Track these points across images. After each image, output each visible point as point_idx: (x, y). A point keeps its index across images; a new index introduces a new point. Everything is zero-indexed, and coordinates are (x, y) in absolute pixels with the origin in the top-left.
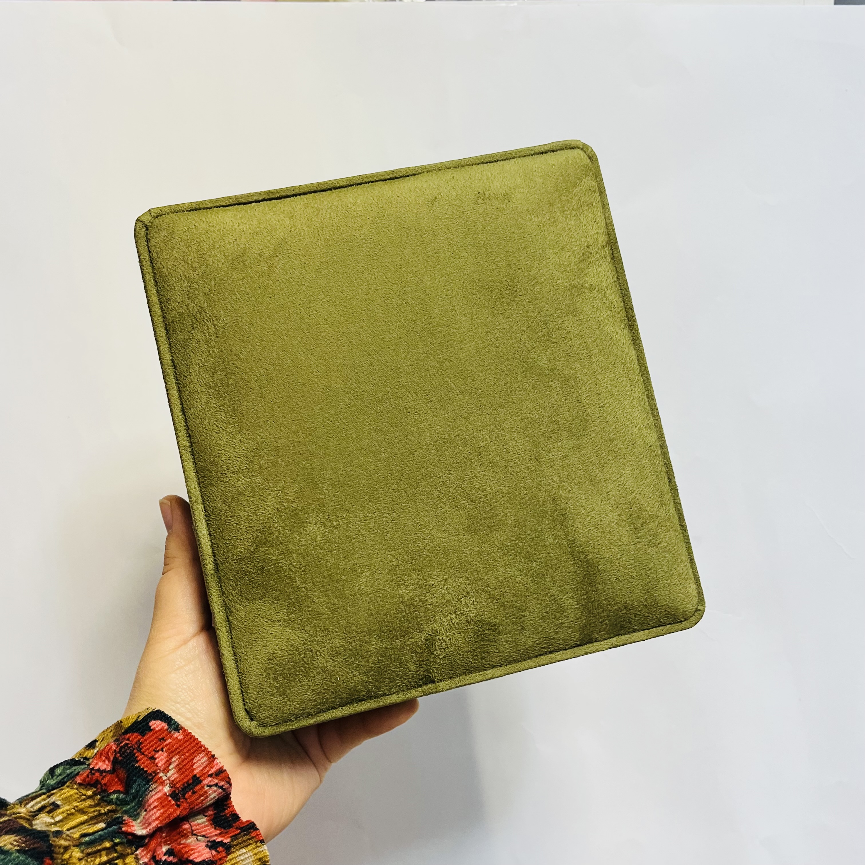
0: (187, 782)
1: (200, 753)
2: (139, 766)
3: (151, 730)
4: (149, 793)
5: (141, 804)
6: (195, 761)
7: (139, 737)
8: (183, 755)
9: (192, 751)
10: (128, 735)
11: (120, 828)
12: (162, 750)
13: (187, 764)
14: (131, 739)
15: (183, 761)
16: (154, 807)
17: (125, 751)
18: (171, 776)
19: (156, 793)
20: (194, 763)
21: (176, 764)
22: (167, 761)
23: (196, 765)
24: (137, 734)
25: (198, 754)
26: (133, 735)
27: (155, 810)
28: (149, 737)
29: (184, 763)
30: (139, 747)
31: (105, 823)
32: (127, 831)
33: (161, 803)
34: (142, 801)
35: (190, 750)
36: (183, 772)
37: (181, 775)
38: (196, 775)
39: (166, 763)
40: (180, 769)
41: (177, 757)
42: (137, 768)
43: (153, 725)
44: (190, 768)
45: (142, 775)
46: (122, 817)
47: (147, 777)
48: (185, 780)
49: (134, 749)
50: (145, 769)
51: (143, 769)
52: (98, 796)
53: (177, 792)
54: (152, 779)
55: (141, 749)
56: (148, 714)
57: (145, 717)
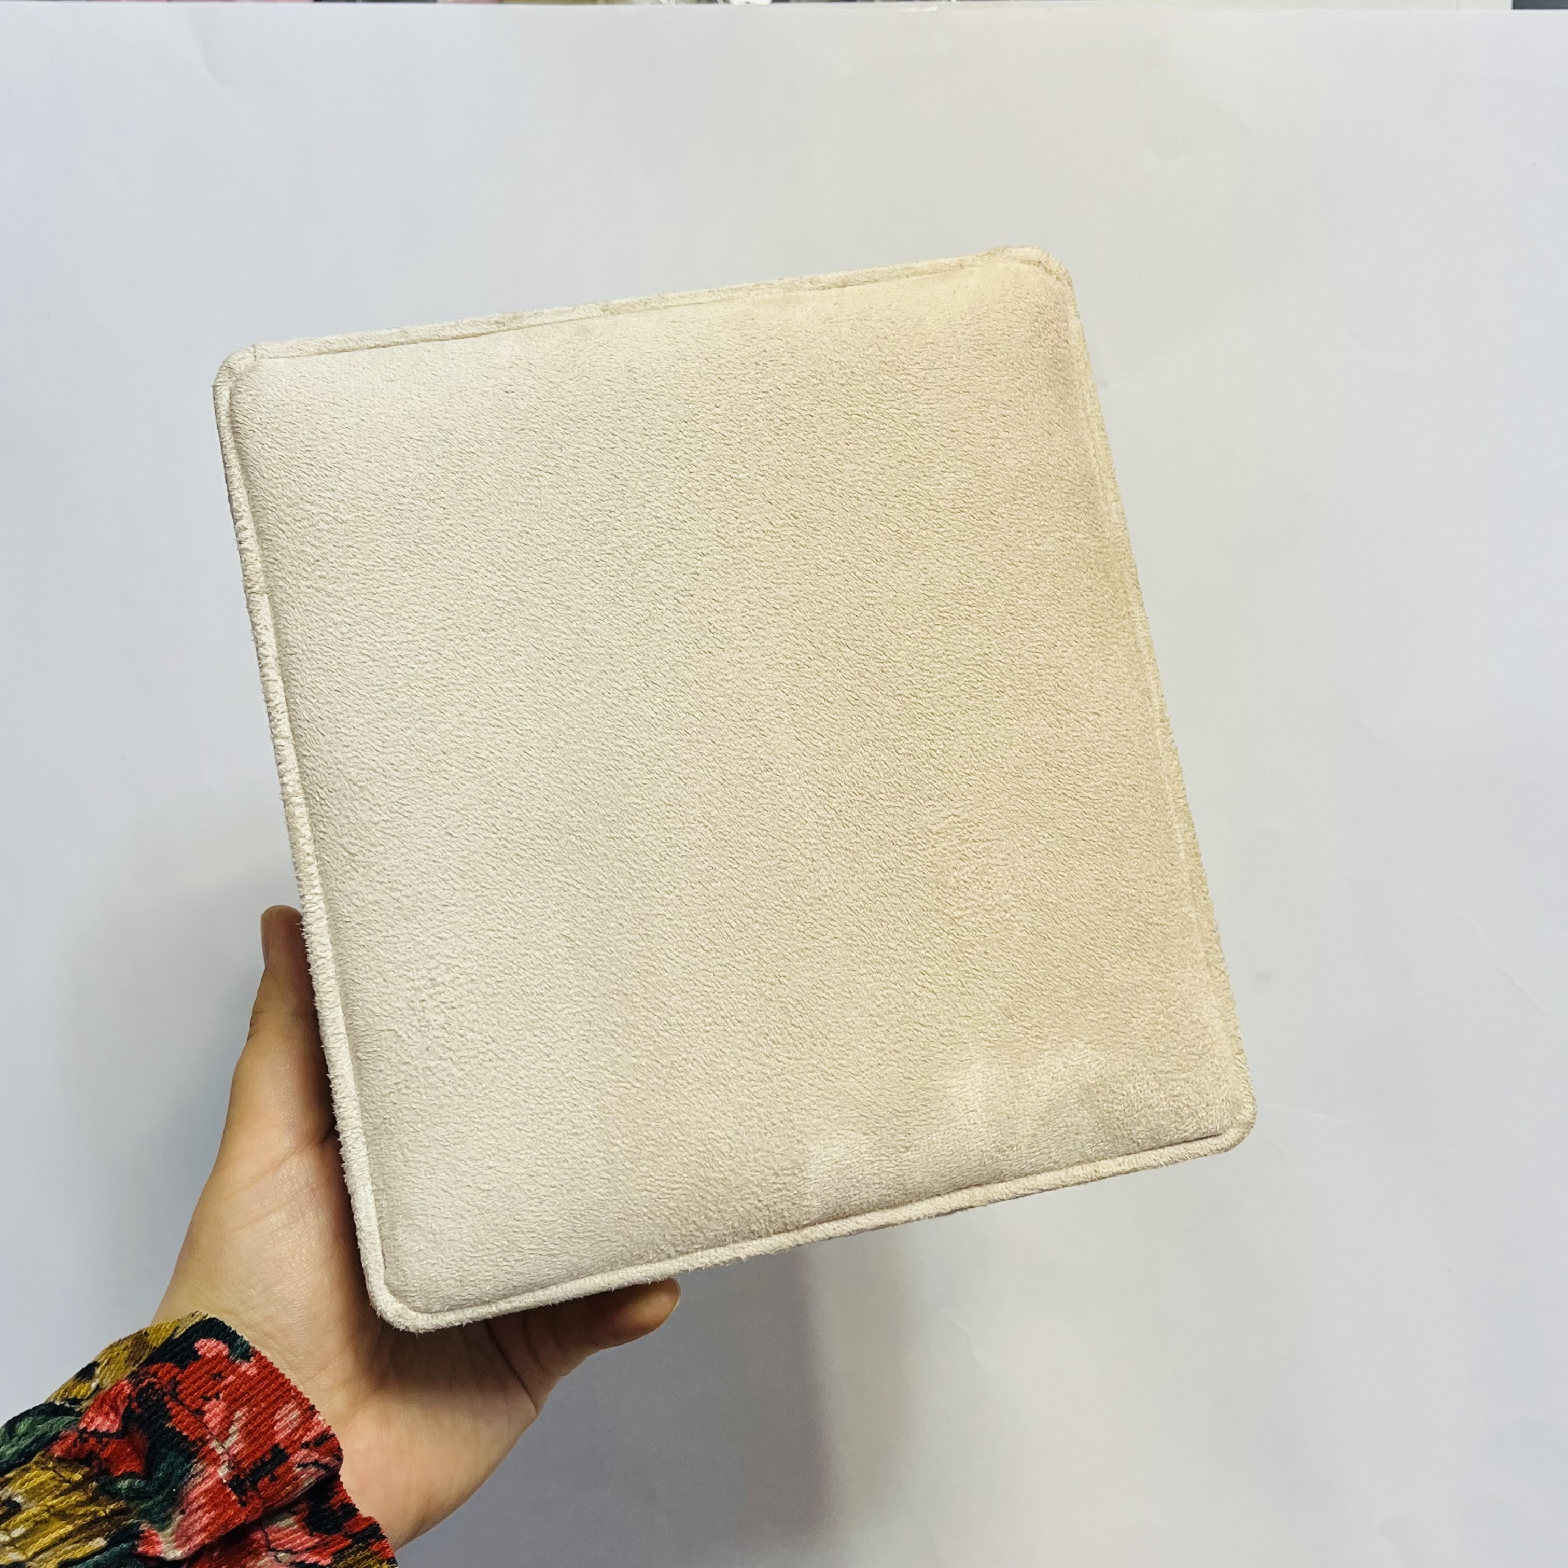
0: (261, 1459)
1: (287, 1403)
2: (173, 1428)
3: (197, 1358)
4: (190, 1479)
5: (174, 1500)
6: (277, 1417)
7: (176, 1370)
8: (253, 1406)
9: (272, 1398)
10: (155, 1366)
11: (134, 1547)
12: (217, 1397)
13: (262, 1422)
14: (159, 1373)
15: (254, 1418)
16: (199, 1508)
17: (148, 1398)
18: (233, 1446)
19: (203, 1481)
20: (277, 1421)
21: (242, 1423)
22: (226, 1417)
23: (278, 1424)
24: (172, 1365)
25: (284, 1404)
26: (163, 1367)
27: (200, 1513)
28: (193, 1372)
29: (258, 1421)
30: (174, 1389)
31: (105, 1539)
32: (147, 1553)
33: (212, 1499)
34: (176, 1493)
35: (268, 1396)
36: (256, 1439)
37: (250, 1445)
38: (278, 1444)
39: (223, 1420)
40: (248, 1433)
41: (245, 1409)
42: (169, 1430)
43: (202, 1347)
44: (267, 1430)
45: (178, 1444)
46: (139, 1524)
47: (188, 1448)
48: (259, 1454)
49: (164, 1394)
50: (184, 1434)
51: (180, 1433)
52: (94, 1484)
53: (242, 1477)
54: (197, 1451)
55: (178, 1394)
56: (193, 1326)
57: (187, 1331)
